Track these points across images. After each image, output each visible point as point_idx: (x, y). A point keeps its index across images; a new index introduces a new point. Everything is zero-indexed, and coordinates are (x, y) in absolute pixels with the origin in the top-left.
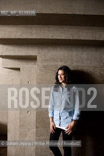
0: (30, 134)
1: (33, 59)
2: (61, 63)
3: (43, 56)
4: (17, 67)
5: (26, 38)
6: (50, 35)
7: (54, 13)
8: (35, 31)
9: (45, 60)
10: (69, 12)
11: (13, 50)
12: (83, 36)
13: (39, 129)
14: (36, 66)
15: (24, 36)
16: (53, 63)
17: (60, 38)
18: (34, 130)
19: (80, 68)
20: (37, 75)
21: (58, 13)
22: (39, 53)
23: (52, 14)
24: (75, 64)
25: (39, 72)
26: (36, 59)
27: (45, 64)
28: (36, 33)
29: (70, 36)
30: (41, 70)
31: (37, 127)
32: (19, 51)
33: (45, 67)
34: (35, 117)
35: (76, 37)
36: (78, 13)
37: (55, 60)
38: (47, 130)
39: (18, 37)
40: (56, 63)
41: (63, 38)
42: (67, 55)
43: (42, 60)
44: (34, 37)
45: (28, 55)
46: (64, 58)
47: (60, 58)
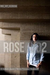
2: (33, 31)
3: (23, 28)
6: (27, 17)
8: (19, 15)
9: (24, 30)
11: (8, 25)
14: (19, 33)
15: (14, 18)
16: (28, 31)
17: (32, 18)
18: (19, 66)
22: (21, 26)
24: (40, 32)
25: (21, 36)
26: (20, 29)
27: (24, 32)
29: (38, 17)
30: (22, 35)
32: (11, 25)
35: (41, 18)
37: (30, 30)
40: (30, 32)
42: (36, 27)
45: (15, 27)
46: (34, 29)
47: (32, 29)
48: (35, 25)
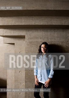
0: (22, 86)
1: (23, 37)
2: (41, 40)
3: (29, 36)
4: (13, 43)
5: (18, 24)
7: (35, 9)
8: (23, 20)
9: (30, 38)
10: (44, 9)
12: (54, 23)
13: (27, 83)
14: (24, 42)
15: (17, 24)
16: (35, 40)
17: (40, 24)
18: (24, 84)
19: (53, 43)
20: (26, 48)
21: (38, 9)
22: (26, 34)
23: (34, 10)
25: (26, 46)
26: (25, 37)
27: (30, 41)
28: (24, 22)
29: (46, 23)
30: (28, 45)
31: (26, 82)
33: (31, 43)
34: (24, 75)
35: (49, 23)
36: (50, 9)
37: (37, 38)
38: (32, 84)
39: (13, 24)
40: (38, 40)
41: (41, 24)
42: (44, 35)
43: (29, 38)
44: (23, 24)
45: (19, 35)
46: (43, 37)
47: (40, 37)
48: (44, 33)
